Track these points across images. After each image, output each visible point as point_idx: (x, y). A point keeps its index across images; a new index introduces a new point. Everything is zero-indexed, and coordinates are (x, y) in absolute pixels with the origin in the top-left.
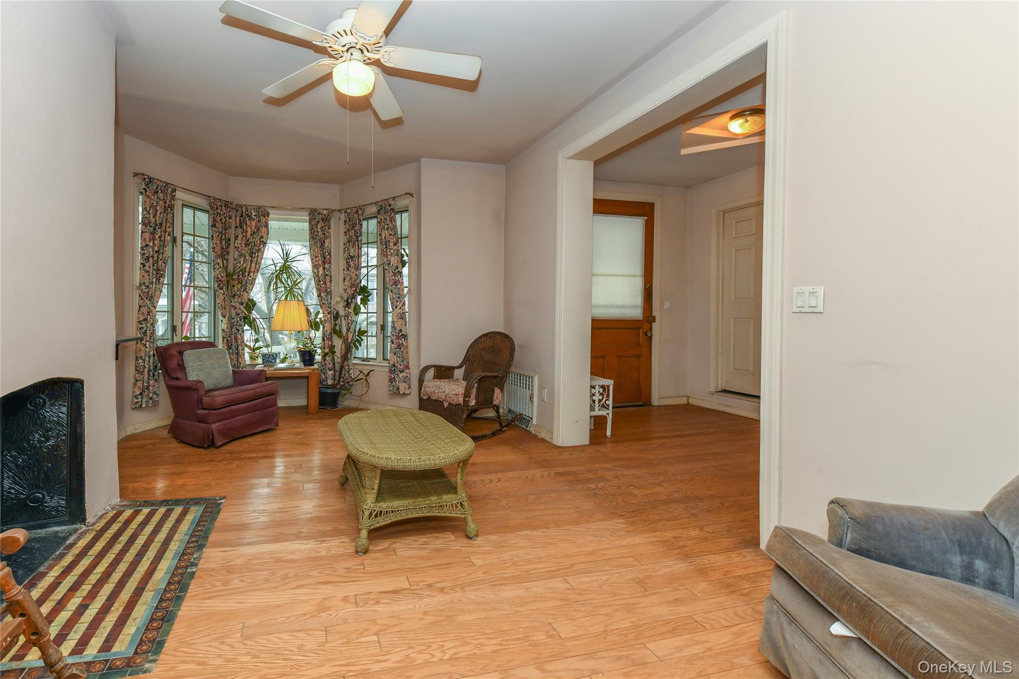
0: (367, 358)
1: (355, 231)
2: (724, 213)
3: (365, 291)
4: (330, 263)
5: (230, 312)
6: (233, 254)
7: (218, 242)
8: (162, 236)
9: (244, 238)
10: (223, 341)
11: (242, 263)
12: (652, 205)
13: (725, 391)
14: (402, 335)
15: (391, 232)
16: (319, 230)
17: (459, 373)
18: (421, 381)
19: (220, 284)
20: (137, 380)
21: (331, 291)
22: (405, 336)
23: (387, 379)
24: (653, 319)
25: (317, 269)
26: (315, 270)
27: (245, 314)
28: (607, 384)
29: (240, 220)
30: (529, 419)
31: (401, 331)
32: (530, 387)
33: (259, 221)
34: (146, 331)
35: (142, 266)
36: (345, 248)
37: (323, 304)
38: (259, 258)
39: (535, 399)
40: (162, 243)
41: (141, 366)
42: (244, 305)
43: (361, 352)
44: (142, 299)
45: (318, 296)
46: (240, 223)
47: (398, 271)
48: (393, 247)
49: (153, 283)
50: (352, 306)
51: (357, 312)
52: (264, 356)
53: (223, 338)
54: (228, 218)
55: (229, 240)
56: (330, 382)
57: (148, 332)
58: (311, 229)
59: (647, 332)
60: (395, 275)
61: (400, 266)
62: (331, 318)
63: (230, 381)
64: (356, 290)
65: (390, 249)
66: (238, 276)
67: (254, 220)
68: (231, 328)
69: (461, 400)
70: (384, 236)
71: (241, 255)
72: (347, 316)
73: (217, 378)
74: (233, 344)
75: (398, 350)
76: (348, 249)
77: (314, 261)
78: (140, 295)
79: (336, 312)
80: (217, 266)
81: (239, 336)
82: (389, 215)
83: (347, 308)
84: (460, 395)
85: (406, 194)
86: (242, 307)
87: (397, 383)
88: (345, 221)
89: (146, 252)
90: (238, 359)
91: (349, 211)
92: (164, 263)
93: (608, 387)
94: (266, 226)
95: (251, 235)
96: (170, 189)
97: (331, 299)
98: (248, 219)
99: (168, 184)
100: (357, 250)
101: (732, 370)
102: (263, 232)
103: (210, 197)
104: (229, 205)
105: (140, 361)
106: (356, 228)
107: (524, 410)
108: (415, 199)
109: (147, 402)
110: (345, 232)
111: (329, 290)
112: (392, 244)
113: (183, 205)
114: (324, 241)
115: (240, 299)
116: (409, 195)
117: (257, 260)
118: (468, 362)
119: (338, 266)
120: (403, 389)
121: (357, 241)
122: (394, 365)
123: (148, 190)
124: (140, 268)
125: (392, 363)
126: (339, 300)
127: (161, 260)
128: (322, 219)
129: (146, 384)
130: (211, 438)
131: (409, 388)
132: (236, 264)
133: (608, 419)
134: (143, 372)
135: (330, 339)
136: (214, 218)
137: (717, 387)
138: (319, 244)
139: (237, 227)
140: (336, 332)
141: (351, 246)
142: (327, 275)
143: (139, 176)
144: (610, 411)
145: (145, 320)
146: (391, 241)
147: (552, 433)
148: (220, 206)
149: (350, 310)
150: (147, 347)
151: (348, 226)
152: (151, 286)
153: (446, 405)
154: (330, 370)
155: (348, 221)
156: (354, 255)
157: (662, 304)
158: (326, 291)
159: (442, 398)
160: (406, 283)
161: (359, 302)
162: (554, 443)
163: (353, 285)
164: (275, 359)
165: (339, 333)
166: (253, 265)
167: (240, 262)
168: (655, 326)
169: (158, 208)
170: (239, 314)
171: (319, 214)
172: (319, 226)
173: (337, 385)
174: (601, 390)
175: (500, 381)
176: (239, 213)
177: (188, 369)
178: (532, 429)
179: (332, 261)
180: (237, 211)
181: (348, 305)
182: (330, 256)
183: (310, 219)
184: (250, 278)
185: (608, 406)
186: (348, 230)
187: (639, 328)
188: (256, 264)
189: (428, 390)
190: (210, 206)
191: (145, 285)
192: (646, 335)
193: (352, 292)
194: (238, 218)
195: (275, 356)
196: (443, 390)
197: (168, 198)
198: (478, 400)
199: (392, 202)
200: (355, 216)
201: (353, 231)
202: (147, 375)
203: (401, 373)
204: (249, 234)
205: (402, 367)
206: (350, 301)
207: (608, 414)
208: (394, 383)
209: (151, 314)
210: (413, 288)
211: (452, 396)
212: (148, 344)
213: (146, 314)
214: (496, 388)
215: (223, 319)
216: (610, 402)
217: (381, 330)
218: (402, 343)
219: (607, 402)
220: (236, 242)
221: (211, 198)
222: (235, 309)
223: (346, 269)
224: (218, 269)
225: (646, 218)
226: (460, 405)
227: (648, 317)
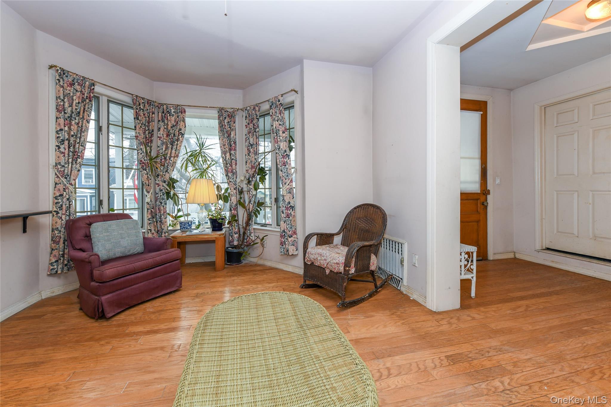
0: (265, 224)
1: (253, 124)
2: (545, 108)
3: (262, 172)
4: (235, 150)
5: (155, 189)
6: (156, 142)
7: (141, 132)
8: (79, 122)
9: (165, 130)
10: (148, 212)
11: (164, 149)
12: (485, 103)
13: (548, 249)
14: (291, 206)
15: (280, 123)
16: (226, 124)
17: (337, 239)
18: (305, 247)
19: (143, 166)
20: (52, 249)
21: (236, 172)
22: (292, 208)
23: (279, 243)
24: (488, 192)
25: (225, 154)
26: (223, 155)
27: (168, 190)
28: (472, 251)
29: (162, 116)
30: (399, 279)
31: (289, 203)
32: (400, 251)
33: (178, 117)
34: (62, 205)
35: (57, 148)
36: (246, 138)
37: (230, 182)
38: (178, 146)
39: (405, 263)
40: (80, 129)
41: (57, 237)
42: (167, 183)
43: (260, 219)
44: (58, 177)
45: (226, 176)
46: (162, 118)
47: (287, 155)
48: (282, 135)
49: (68, 163)
50: (253, 183)
51: (256, 188)
52: (181, 223)
53: (148, 209)
54: (151, 114)
55: (153, 131)
56: (236, 243)
57: (64, 206)
58: (220, 123)
59: (483, 202)
60: (283, 157)
61: (288, 150)
62: (236, 193)
63: (140, 248)
64: (255, 171)
65: (279, 136)
66: (161, 160)
67: (173, 115)
68: (156, 201)
69: (342, 269)
70: (274, 126)
71: (163, 143)
72: (249, 191)
73: (125, 247)
74: (158, 214)
75: (287, 218)
76: (249, 139)
77: (223, 148)
78: (56, 174)
79: (240, 189)
80: (140, 151)
81: (162, 208)
82: (278, 109)
83: (249, 185)
84: (341, 265)
85: (292, 90)
86: (164, 184)
87: (287, 246)
88: (246, 117)
89: (60, 135)
90: (161, 226)
91: (248, 108)
92: (82, 146)
93: (472, 253)
94: (184, 121)
95: (171, 127)
96: (87, 83)
97: (236, 178)
98: (168, 115)
99: (84, 78)
100: (255, 139)
101: (555, 232)
102: (181, 125)
103: (132, 95)
104: (152, 103)
105: (56, 232)
106: (254, 122)
107: (394, 270)
108: (299, 95)
109: (63, 268)
110: (246, 126)
111: (234, 171)
112: (281, 132)
113: (109, 101)
114: (230, 133)
115: (163, 178)
116: (293, 92)
117: (177, 147)
118: (345, 229)
119: (241, 152)
120: (292, 251)
121: (255, 132)
122: (284, 231)
123: (61, 80)
124: (56, 150)
125: (282, 229)
126: (243, 178)
127: (78, 143)
128: (228, 115)
129: (61, 253)
130: (100, 310)
131: (297, 250)
132: (159, 150)
133: (473, 282)
134: (59, 241)
135: (236, 209)
136: (136, 112)
137: (542, 246)
138: (226, 135)
139: (159, 121)
140: (241, 203)
141: (251, 136)
142: (233, 159)
143: (54, 68)
144: (474, 275)
145: (61, 195)
146: (280, 130)
147: (426, 298)
148: (143, 103)
149: (251, 187)
150: (62, 220)
151: (248, 121)
152: (67, 166)
153: (328, 272)
154: (235, 234)
155: (248, 116)
156: (253, 143)
157: (494, 180)
158: (232, 172)
159: (324, 265)
160: (293, 164)
161: (258, 179)
162: (428, 307)
163: (253, 167)
164: (190, 226)
165: (243, 205)
166: (173, 151)
167: (162, 149)
168: (489, 197)
169: (75, 98)
170: (161, 190)
171: (226, 111)
172: (226, 121)
173: (241, 245)
174: (466, 256)
175: (375, 249)
176: (161, 110)
177: (94, 240)
178: (403, 289)
179: (237, 148)
180: (159, 108)
181: (249, 182)
182: (236, 145)
183: (219, 115)
184: (170, 162)
185: (472, 270)
186: (248, 124)
187: (477, 199)
188: (176, 150)
189: (312, 257)
190: (133, 102)
191: (60, 165)
192: (483, 204)
193: (253, 172)
194: (160, 114)
195: (190, 223)
196: (325, 257)
197: (86, 90)
198: (357, 267)
199: (281, 99)
200: (253, 112)
201: (252, 124)
202: (63, 245)
203: (290, 237)
204: (169, 126)
205: (290, 233)
206: (251, 179)
207: (472, 277)
208: (284, 246)
209: (67, 191)
210: (299, 168)
211: (333, 265)
212: (63, 217)
213: (62, 190)
214: (372, 254)
215: (148, 194)
216: (474, 267)
217: (275, 202)
218: (290, 213)
219: (471, 267)
220: (159, 133)
221: (134, 96)
222: (158, 186)
223: (247, 155)
224: (141, 154)
225: (482, 113)
226: (341, 273)
227: (484, 191)
